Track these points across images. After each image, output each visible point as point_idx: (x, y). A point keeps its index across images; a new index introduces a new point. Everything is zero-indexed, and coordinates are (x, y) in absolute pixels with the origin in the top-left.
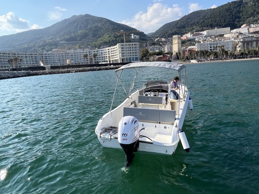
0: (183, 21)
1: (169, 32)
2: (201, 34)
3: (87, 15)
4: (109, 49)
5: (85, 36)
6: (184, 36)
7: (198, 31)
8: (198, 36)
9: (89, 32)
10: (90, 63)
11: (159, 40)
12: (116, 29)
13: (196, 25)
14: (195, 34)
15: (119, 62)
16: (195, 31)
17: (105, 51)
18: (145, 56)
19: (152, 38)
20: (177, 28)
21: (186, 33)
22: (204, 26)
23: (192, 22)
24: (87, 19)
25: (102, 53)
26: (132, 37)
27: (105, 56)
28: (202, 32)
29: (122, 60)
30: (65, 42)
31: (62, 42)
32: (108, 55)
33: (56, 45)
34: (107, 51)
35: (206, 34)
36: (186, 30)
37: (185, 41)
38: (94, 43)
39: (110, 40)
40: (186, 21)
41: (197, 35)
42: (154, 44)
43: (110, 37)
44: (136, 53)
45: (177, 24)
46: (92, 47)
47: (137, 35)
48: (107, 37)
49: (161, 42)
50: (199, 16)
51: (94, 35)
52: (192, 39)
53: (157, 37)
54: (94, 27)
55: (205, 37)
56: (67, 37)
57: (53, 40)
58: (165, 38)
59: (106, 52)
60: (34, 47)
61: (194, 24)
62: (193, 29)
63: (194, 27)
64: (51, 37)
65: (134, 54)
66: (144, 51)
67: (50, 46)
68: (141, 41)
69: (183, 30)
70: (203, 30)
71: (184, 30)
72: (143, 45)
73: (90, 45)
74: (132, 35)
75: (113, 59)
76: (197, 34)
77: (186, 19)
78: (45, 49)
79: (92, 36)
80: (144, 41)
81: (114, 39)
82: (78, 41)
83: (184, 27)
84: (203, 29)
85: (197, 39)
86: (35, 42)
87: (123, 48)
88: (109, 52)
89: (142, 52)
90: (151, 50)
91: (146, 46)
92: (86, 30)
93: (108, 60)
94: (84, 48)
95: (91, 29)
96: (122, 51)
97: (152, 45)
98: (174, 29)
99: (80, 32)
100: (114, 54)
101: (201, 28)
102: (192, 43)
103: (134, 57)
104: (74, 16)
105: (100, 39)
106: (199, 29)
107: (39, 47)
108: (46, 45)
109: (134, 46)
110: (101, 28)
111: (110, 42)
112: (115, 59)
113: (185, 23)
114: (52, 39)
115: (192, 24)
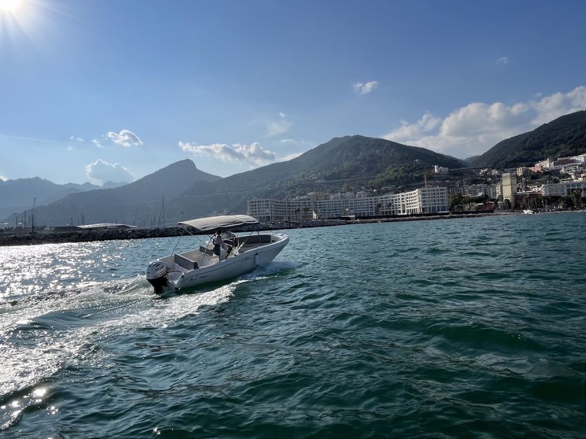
0: (537, 136)
1: (509, 157)
2: (573, 161)
3: (358, 138)
4: (403, 196)
5: (354, 171)
6: (538, 164)
7: (567, 156)
8: (566, 165)
9: (361, 164)
10: (376, 212)
11: (486, 172)
12: (407, 158)
13: (565, 143)
14: (560, 161)
15: (419, 212)
16: (559, 155)
17: (397, 198)
18: (457, 204)
19: (473, 171)
20: (526, 149)
21: (543, 159)
22: (580, 147)
23: (558, 137)
24: (358, 143)
25: (393, 200)
26: (436, 171)
27: (398, 203)
28: (574, 158)
29: (423, 209)
30: (324, 181)
31: (320, 181)
32: (401, 203)
33: (310, 186)
34: (401, 198)
35: (583, 161)
36: (543, 153)
37: (537, 175)
38: (369, 182)
39: (396, 177)
40: (543, 135)
41: (563, 163)
42: (475, 182)
43: (396, 171)
44: (442, 200)
45: (526, 142)
46: (368, 188)
47: (444, 166)
48: (391, 172)
49: (491, 177)
50: (575, 125)
51: (369, 170)
52: (553, 171)
53: (484, 168)
54: (370, 156)
55: (580, 166)
56: (328, 173)
57: (306, 178)
58: (498, 169)
59: (399, 199)
60: (279, 189)
61: (562, 141)
62: (558, 150)
63: (562, 146)
64: (302, 173)
65: (440, 202)
66: (455, 196)
67: (302, 187)
68: (452, 177)
69: (536, 152)
70: (577, 154)
71: (540, 153)
72: (454, 184)
73: (363, 185)
74: (436, 167)
75: (409, 208)
76: (564, 161)
77: (545, 131)
78: (295, 192)
79: (366, 171)
80: (457, 177)
81: (403, 175)
82: (344, 178)
83: (539, 147)
84: (577, 151)
85: (563, 171)
86: (279, 182)
87: (424, 195)
88: (403, 199)
89: (452, 197)
90: (470, 192)
91: (461, 185)
92: (357, 160)
93: (401, 209)
94: (355, 190)
95: (365, 159)
96: (423, 198)
97: (472, 184)
98: (519, 151)
99: (346, 165)
100: (411, 202)
101: (574, 150)
102: (553, 177)
103: (440, 205)
104: (335, 140)
105: (379, 175)
106: (570, 151)
107: (288, 190)
108: (297, 186)
109: (440, 192)
110: (381, 157)
111: (396, 180)
112: (411, 208)
113: (542, 140)
114: (303, 176)
115: (556, 142)
